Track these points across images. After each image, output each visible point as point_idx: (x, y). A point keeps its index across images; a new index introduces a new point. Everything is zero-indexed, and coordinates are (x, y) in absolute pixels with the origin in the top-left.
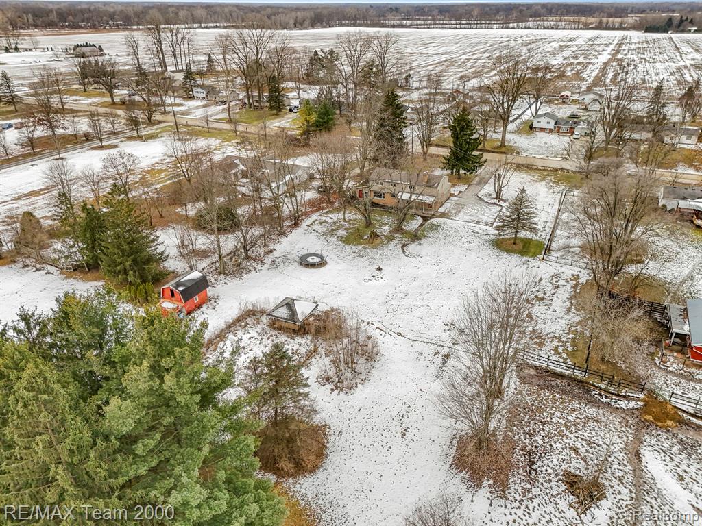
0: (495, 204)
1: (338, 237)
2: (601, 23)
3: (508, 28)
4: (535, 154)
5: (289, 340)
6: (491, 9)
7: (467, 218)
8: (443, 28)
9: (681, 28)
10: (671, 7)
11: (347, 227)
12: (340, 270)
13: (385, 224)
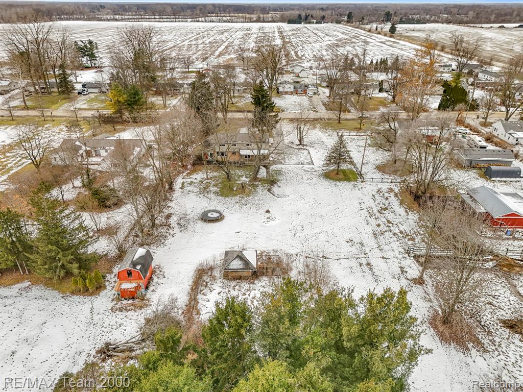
0: (301, 149)
1: (214, 193)
2: (259, 17)
3: (198, 21)
4: (295, 110)
5: (251, 285)
6: (177, 7)
7: (293, 162)
8: (149, 21)
9: (308, 21)
10: (291, 7)
11: (213, 183)
12: (239, 219)
13: (242, 176)
